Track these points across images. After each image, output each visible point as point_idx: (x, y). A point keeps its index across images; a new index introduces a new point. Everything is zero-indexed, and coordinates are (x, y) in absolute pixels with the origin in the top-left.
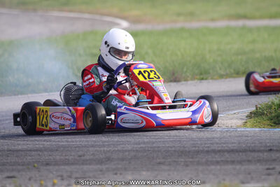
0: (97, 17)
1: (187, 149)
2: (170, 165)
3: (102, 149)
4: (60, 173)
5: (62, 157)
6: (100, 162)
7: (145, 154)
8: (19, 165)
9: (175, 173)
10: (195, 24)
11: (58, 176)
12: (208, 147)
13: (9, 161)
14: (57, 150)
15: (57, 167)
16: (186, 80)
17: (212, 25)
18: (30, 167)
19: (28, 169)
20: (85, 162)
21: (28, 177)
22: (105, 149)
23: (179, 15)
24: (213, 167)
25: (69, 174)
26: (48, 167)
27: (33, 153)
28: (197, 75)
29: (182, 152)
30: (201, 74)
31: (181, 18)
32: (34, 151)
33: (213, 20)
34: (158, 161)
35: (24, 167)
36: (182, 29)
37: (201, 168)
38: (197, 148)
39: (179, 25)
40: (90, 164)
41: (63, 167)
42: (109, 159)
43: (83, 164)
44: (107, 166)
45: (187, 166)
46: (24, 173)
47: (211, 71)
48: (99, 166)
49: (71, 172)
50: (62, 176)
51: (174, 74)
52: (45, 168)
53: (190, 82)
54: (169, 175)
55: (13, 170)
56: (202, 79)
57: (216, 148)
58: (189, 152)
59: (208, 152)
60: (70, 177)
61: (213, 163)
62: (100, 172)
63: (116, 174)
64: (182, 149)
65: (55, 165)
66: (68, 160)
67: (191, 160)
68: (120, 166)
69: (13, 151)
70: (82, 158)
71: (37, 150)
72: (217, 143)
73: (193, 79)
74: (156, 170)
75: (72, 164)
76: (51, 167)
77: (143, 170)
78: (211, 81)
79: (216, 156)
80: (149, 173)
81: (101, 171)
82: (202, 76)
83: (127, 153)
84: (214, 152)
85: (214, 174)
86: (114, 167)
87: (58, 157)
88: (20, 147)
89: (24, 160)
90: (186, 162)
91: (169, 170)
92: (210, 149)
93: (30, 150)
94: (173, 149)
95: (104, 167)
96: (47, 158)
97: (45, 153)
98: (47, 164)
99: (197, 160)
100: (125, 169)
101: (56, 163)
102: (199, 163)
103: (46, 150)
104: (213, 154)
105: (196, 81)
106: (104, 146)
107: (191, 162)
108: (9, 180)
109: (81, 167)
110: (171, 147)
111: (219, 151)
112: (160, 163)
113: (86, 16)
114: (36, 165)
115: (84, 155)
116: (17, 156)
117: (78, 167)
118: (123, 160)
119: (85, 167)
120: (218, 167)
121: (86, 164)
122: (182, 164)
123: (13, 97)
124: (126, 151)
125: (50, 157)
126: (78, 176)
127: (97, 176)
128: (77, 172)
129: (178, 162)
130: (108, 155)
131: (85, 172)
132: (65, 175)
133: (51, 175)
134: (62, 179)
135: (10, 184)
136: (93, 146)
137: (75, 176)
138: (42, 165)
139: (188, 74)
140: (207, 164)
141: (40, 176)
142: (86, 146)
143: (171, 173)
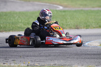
0: (52, 5)
2: (71, 58)
4: (31, 60)
5: (33, 54)
6: (46, 56)
7: (63, 54)
8: (17, 56)
9: (73, 61)
10: (87, 9)
11: (31, 61)
13: (14, 55)
14: (32, 51)
15: (31, 57)
17: (93, 9)
20: (41, 56)
21: (20, 61)
22: (49, 52)
23: (81, 5)
24: (87, 60)
25: (35, 60)
26: (27, 57)
27: (23, 52)
28: (85, 27)
29: (76, 54)
30: (87, 26)
32: (23, 51)
33: (93, 7)
34: (67, 57)
35: (19, 57)
36: (82, 10)
37: (82, 60)
38: (82, 53)
39: (81, 9)
40: (43, 57)
41: (33, 57)
42: (49, 55)
43: (40, 57)
44: (48, 58)
45: (77, 59)
46: (19, 59)
47: (90, 26)
49: (36, 60)
50: (32, 61)
51: (77, 26)
53: (82, 29)
55: (15, 58)
57: (89, 53)
58: (79, 54)
59: (86, 54)
60: (35, 61)
61: (87, 58)
62: (46, 60)
63: (52, 61)
65: (30, 57)
66: (35, 55)
67: (79, 57)
68: (53, 58)
69: (16, 51)
70: (40, 55)
71: (24, 51)
72: (89, 52)
74: (66, 60)
75: (36, 57)
76: (29, 57)
77: (62, 60)
78: (90, 29)
79: (88, 56)
81: (46, 59)
82: (87, 27)
84: (88, 54)
85: (87, 62)
86: (51, 58)
87: (32, 54)
89: (20, 54)
90: (77, 57)
93: (22, 51)
94: (73, 53)
95: (47, 58)
96: (27, 54)
98: (27, 56)
100: (55, 59)
101: (31, 56)
102: (82, 58)
103: (28, 51)
105: (85, 29)
111: (90, 54)
113: (48, 4)
115: (41, 54)
116: (17, 53)
117: (38, 57)
118: (55, 56)
119: (41, 58)
120: (89, 60)
123: (19, 32)
124: (56, 53)
125: (29, 54)
126: (38, 61)
127: (44, 61)
128: (38, 59)
129: (74, 57)
130: (50, 54)
131: (41, 59)
132: (33, 60)
133: (28, 60)
134: (32, 62)
135: (13, 63)
136: (45, 50)
137: (37, 61)
138: (26, 56)
139: (82, 26)
140: (85, 58)
141: (24, 60)
142: (42, 50)
143: (71, 61)
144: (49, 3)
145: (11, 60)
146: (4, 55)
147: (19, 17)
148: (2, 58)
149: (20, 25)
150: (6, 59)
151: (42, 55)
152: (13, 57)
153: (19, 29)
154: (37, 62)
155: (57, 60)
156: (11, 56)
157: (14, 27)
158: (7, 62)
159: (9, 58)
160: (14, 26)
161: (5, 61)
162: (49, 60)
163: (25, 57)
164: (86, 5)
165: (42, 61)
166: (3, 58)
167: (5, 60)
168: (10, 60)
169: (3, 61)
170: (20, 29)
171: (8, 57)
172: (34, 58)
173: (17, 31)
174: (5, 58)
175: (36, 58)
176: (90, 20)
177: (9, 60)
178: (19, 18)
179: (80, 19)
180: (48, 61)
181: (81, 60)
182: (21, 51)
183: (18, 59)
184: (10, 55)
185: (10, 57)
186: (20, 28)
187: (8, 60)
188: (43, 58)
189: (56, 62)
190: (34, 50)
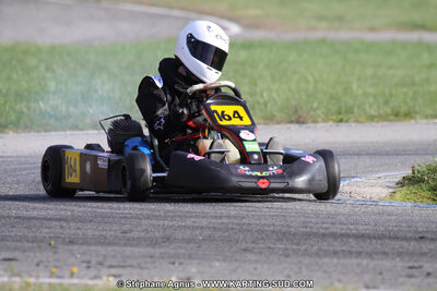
1: (293, 230)
2: (261, 253)
3: (161, 223)
4: (86, 258)
5: (97, 233)
6: (154, 243)
7: (226, 234)
8: (28, 241)
9: (266, 266)
10: (345, 35)
11: (83, 262)
12: (327, 228)
13: (13, 234)
14: (91, 221)
15: (85, 247)
16: (315, 122)
17: (370, 37)
18: (43, 245)
19: (39, 247)
20: (129, 242)
21: (36, 262)
22: (166, 223)
23: (320, 18)
24: (326, 260)
25: (100, 259)
26: (70, 247)
27: (54, 223)
28: (332, 114)
29: (284, 234)
30: (340, 113)
31: (323, 24)
32: (56, 220)
33: (372, 29)
34: (244, 246)
35: (35, 245)
36: (323, 41)
37: (307, 260)
38: (308, 229)
39: (319, 35)
40: (137, 246)
41: (93, 248)
42: (167, 240)
43: (125, 245)
44: (162, 250)
45: (287, 256)
46: (32, 255)
47: (356, 110)
48: (150, 249)
49: (105, 257)
50: (88, 262)
51: (296, 111)
52: (66, 247)
53: (320, 125)
54: (255, 269)
55: (16, 249)
56: (341, 121)
57: (339, 231)
58: (295, 234)
59: (324, 235)
60: (101, 264)
61: (327, 254)
62: (149, 260)
63: (174, 263)
64: (285, 229)
65: (82, 244)
66: (105, 238)
67: (295, 247)
68: (182, 251)
69: (23, 218)
70: (128, 235)
71: (60, 220)
72: (341, 224)
73: (326, 120)
74: (236, 260)
75: (110, 244)
76: (76, 247)
77: (218, 260)
78: (353, 124)
79: (335, 243)
80: (224, 265)
81: (151, 257)
82: (340, 117)
83: (198, 232)
84: (334, 236)
85: (325, 272)
86: (173, 252)
87: (90, 233)
88: (35, 213)
89: (38, 233)
90: (286, 249)
91: (257, 261)
92: (328, 231)
93: (50, 219)
94: (272, 228)
95: (157, 251)
96: (72, 232)
97: (72, 224)
98: (71, 242)
99: (303, 247)
100: (190, 257)
101: (85, 242)
102: (306, 253)
103: (73, 220)
104: (331, 240)
105: (331, 123)
106: (165, 218)
107: (294, 250)
109: (123, 248)
110: (269, 226)
111: (342, 235)
112: (245, 250)
113: (176, 13)
114: (52, 243)
115: (131, 231)
116: (27, 227)
117: (117, 248)
118: (189, 241)
119: (128, 250)
120: (335, 261)
121: (131, 246)
122: (281, 252)
123: (44, 134)
124: (197, 227)
125: (78, 232)
126: (115, 264)
127: (143, 265)
128: (114, 257)
129: (274, 249)
130: (168, 232)
131: (128, 257)
132: (94, 261)
133: (73, 260)
134: (89, 267)
135: (5, 270)
136: (148, 217)
137: (108, 264)
138: (64, 243)
139: (319, 112)
140: (317, 254)
141: (55, 260)
142: (137, 217)
143: (259, 266)
144: (182, 9)
147: (49, 68)
151: (134, 239)
152: (9, 244)
154: (111, 267)
155: (196, 262)
157: (22, 113)
160: (25, 110)
162: (163, 258)
163: (61, 246)
164: (340, 19)
165: (134, 263)
172: (99, 248)
173: (38, 132)
175: (110, 248)
176: (355, 86)
179: (311, 79)
180: (157, 265)
181: (301, 259)
182: (45, 219)
183: (28, 254)
186: (50, 116)
188: (138, 249)
189: (194, 270)
190: (104, 216)
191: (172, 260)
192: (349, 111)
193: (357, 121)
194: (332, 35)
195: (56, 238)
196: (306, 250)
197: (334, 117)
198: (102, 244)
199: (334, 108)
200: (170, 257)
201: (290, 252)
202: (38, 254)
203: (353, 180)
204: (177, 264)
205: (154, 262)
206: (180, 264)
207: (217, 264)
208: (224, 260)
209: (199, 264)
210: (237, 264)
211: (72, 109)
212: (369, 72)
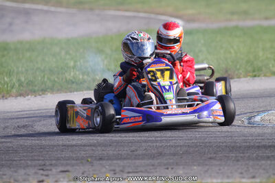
1: (238, 144)
2: (221, 160)
3: (155, 144)
4: (112, 168)
5: (115, 152)
6: (152, 157)
7: (197, 149)
8: (73, 160)
9: (226, 168)
10: (249, 23)
11: (111, 170)
12: (259, 142)
13: (63, 156)
14: (110, 145)
15: (110, 162)
16: (239, 77)
17: (265, 23)
18: (83, 161)
19: (82, 163)
20: (137, 157)
21: (81, 172)
22: (158, 144)
23: (233, 13)
24: (263, 162)
25: (121, 168)
26: (101, 162)
27: (88, 148)
28: (250, 72)
29: (233, 147)
30: (254, 71)
31: (235, 17)
32: (88, 146)
33: (267, 19)
34: (209, 156)
35: (79, 162)
36: (236, 28)
37: (251, 163)
38: (248, 144)
39: (233, 24)
40: (142, 159)
41: (115, 162)
42: (161, 154)
43: (135, 159)
44: (159, 161)
45: (238, 161)
46: (78, 168)
47: (264, 69)
48: (150, 161)
49: (124, 167)
50: (114, 170)
51: (227, 71)
52: (98, 162)
53: (243, 79)
54: (220, 170)
55: (67, 165)
56: (255, 76)
57: (267, 144)
58: (240, 147)
59: (258, 147)
60: (122, 171)
61: (263, 158)
62: (151, 167)
63: (168, 169)
64: (233, 144)
65: (107, 160)
66: (121, 155)
67: (242, 155)
68: (171, 161)
69: (68, 146)
70: (135, 153)
71: (91, 145)
72: (268, 139)
73: (246, 76)
74: (207, 165)
75: (125, 159)
76: (104, 162)
77: (195, 165)
78: (263, 78)
79: (267, 151)
80: (200, 168)
81: (153, 165)
82: (254, 74)
83: (179, 149)
84: (265, 147)
85: (264, 169)
86: (166, 162)
87: (111, 152)
88: (74, 143)
89: (79, 155)
90: (236, 157)
91: (220, 165)
92: (261, 144)
93: (84, 146)
94: (225, 144)
95: (156, 162)
96: (100, 153)
97: (99, 148)
98: (101, 159)
99: (247, 155)
100: (177, 164)
101: (109, 158)
102: (249, 158)
103: (99, 145)
104: (264, 150)
105: (249, 77)
106: (157, 141)
107: (241, 157)
108: (64, 174)
109: (134, 161)
110: (222, 143)
111: (270, 146)
112: (211, 158)
113: (142, 15)
114: (89, 160)
115: (137, 150)
116: (72, 151)
117: (130, 161)
118: (174, 155)
119: (138, 162)
120: (269, 162)
121: (139, 159)
122: (233, 159)
123: (69, 94)
124: (178, 146)
125: (103, 152)
126: (131, 171)
127: (148, 170)
128: (129, 166)
129: (228, 157)
130: (160, 150)
131: (138, 166)
132: (118, 170)
133: (104, 170)
134: (115, 174)
135: (64, 178)
136: (145, 141)
137: (127, 171)
138: (96, 159)
139: (240, 71)
140: (257, 159)
141: (93, 170)
142: (138, 142)
143: (222, 168)
144: (145, 12)
145: (58, 170)
146: (36, 158)
147: (67, 53)
148: (31, 166)
149: (72, 74)
150: (42, 169)
151: (139, 155)
152: (62, 162)
153: (69, 86)
154: (129, 173)
155: (181, 167)
156: (55, 160)
157: (55, 81)
158: (47, 176)
159: (51, 165)
160: (56, 79)
161: (42, 175)
162: (160, 165)
163: (95, 162)
164: (246, 13)
165: (143, 169)
166: (35, 166)
167: (41, 172)
168: (54, 170)
169: (36, 173)
170: (74, 86)
171: (48, 163)
172: (119, 162)
173: (66, 92)
174: (40, 166)
175: (125, 162)
176: (261, 54)
177: (51, 170)
178: (68, 57)
179: (232, 51)
180: (158, 170)
181: (247, 162)
182: (81, 145)
183: (75, 167)
184: (53, 158)
185: (54, 162)
186: (73, 83)
187: (50, 172)
188: (143, 161)
189: (181, 172)
190: (117, 142)
191: (166, 167)
192: (260, 69)
193: (265, 76)
194: (241, 24)
195: (91, 157)
196: (249, 156)
197: (251, 74)
198: (120, 159)
199: (250, 69)
200: (165, 165)
201: (240, 158)
202: (82, 167)
203: (270, 112)
204: (170, 169)
205: (156, 168)
206: (172, 168)
207: (195, 168)
208: (199, 165)
209: (184, 168)
210: (207, 167)
211: (85, 77)
212: (268, 45)
